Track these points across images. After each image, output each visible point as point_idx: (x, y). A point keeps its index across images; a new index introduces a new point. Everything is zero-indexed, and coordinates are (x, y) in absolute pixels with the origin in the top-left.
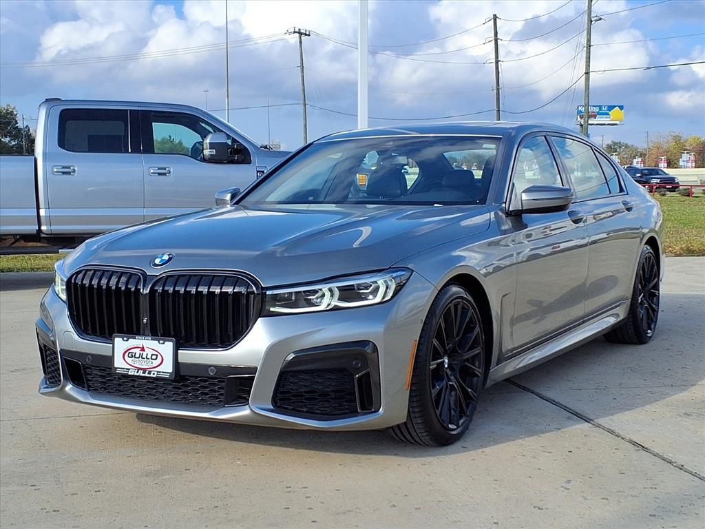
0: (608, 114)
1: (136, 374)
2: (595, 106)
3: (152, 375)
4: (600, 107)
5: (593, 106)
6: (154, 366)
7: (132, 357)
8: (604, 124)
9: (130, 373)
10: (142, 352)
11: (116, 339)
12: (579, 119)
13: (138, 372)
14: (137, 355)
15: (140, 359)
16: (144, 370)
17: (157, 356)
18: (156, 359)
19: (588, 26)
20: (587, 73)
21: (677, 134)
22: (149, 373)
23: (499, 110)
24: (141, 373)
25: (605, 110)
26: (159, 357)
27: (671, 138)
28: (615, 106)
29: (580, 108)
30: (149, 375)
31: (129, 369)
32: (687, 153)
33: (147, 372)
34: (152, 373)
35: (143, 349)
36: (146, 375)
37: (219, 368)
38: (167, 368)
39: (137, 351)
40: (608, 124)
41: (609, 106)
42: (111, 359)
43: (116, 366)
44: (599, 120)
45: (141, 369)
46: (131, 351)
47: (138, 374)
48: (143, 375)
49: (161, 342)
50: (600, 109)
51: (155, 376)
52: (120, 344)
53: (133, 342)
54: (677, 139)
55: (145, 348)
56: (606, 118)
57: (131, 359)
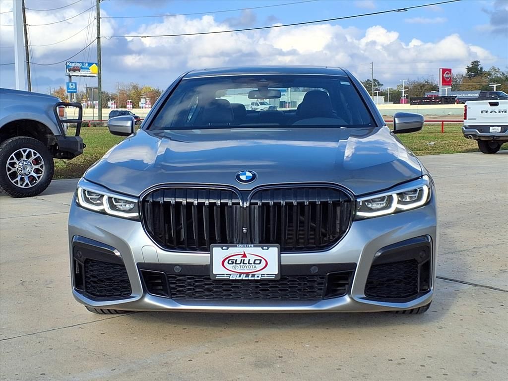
0: (88, 69)
1: (238, 278)
2: (79, 63)
3: (256, 278)
4: (83, 63)
5: (78, 63)
6: (257, 270)
7: (233, 264)
8: (86, 76)
9: (231, 278)
10: (243, 259)
11: (214, 249)
12: (68, 71)
13: (240, 276)
14: (238, 262)
15: (242, 264)
16: (247, 274)
17: (261, 260)
18: (260, 263)
19: (97, 3)
20: (99, 38)
21: (135, 84)
22: (253, 276)
23: (28, 62)
24: (243, 277)
25: (86, 66)
26: (263, 261)
27: (131, 87)
28: (93, 63)
29: (68, 64)
30: (253, 278)
31: (230, 275)
32: (144, 98)
33: (250, 275)
34: (256, 276)
35: (244, 256)
36: (250, 278)
37: (320, 266)
38: (272, 270)
39: (239, 258)
40: (89, 76)
41: (89, 63)
42: (208, 268)
43: (214, 273)
44: (83, 73)
45: (244, 273)
46: (231, 258)
47: (240, 278)
48: (247, 278)
49: (264, 248)
50: (83, 65)
51: (259, 278)
52: (219, 253)
53: (232, 250)
54: (135, 87)
55: (247, 255)
56: (87, 71)
57: (232, 265)
